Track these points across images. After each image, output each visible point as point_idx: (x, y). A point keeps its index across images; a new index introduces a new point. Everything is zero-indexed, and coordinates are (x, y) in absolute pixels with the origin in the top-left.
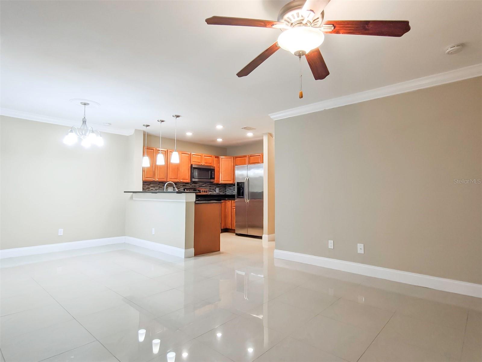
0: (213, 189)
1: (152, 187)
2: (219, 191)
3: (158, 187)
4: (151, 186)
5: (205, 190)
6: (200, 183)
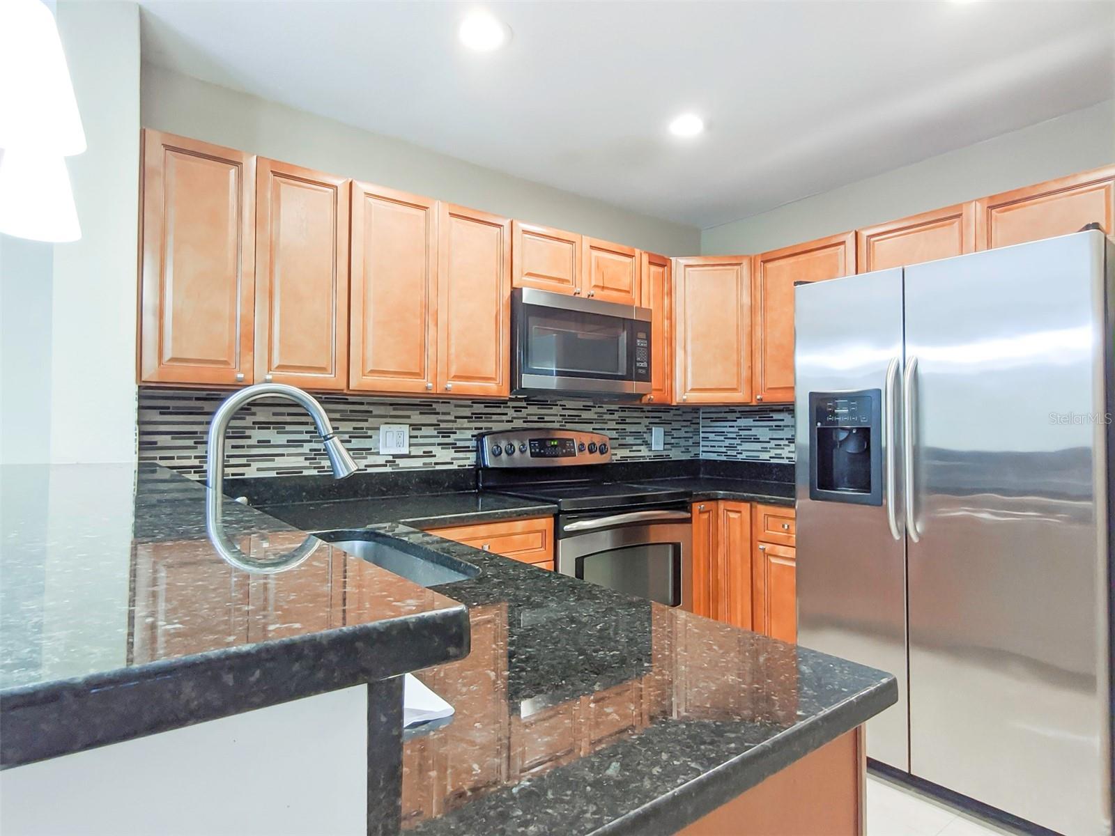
0: (636, 434)
1: (264, 425)
2: (665, 444)
5: (597, 440)
6: (569, 404)
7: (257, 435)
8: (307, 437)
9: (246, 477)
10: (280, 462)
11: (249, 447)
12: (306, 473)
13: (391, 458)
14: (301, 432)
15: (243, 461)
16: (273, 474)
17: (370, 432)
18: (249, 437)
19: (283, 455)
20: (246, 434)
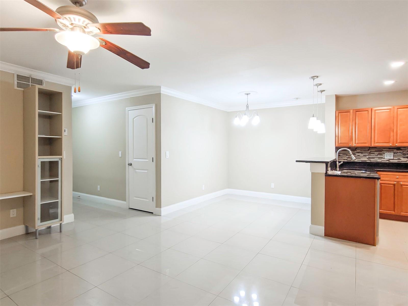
1: (358, 153)
3: (368, 153)
4: (357, 151)
8: (368, 155)
12: (367, 161)
13: (388, 160)
16: (361, 161)
17: (382, 154)
19: (362, 158)
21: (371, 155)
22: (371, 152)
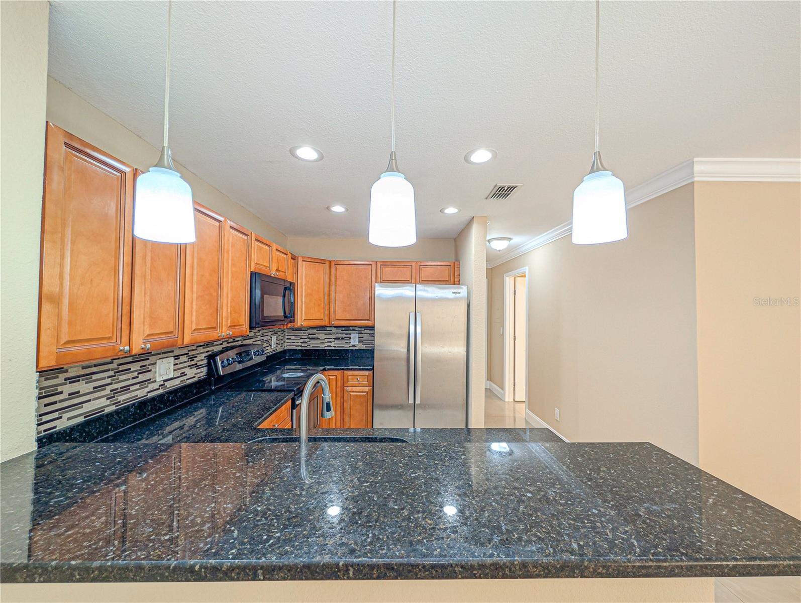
7: (68, 389)
8: (109, 381)
9: (57, 429)
10: (87, 408)
11: (61, 401)
12: (108, 410)
13: (162, 383)
14: (104, 378)
15: (56, 415)
16: (81, 419)
17: (150, 367)
18: (61, 393)
19: (90, 401)
20: (59, 391)
21: (122, 378)
22: (121, 368)
